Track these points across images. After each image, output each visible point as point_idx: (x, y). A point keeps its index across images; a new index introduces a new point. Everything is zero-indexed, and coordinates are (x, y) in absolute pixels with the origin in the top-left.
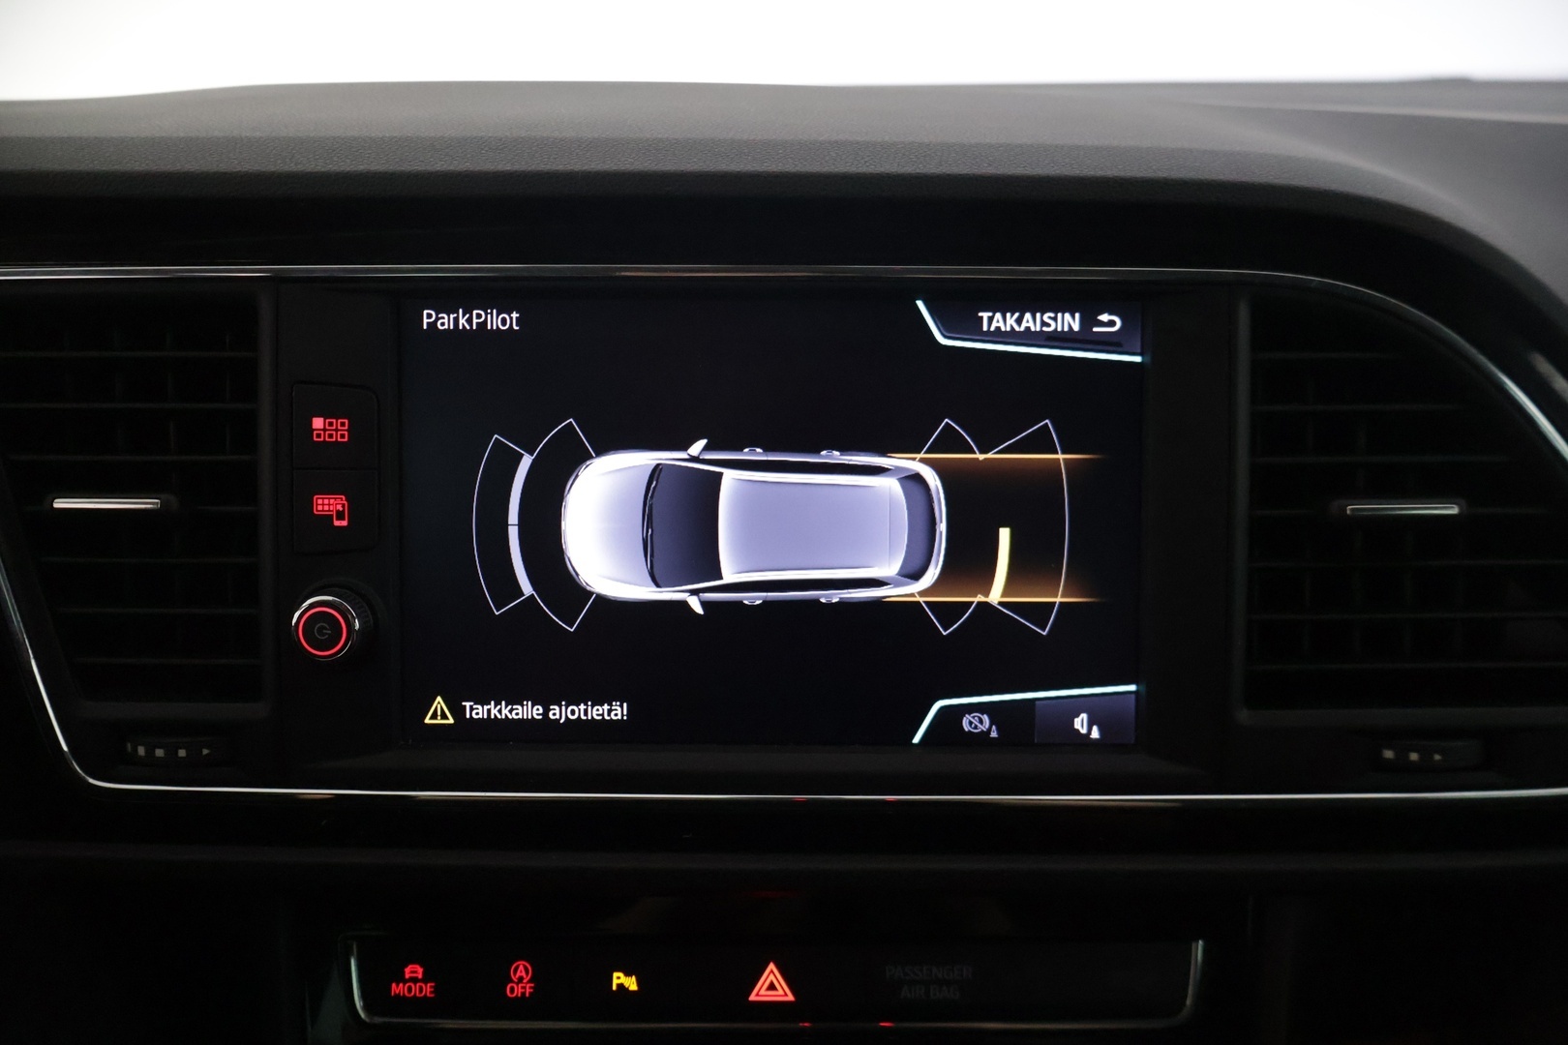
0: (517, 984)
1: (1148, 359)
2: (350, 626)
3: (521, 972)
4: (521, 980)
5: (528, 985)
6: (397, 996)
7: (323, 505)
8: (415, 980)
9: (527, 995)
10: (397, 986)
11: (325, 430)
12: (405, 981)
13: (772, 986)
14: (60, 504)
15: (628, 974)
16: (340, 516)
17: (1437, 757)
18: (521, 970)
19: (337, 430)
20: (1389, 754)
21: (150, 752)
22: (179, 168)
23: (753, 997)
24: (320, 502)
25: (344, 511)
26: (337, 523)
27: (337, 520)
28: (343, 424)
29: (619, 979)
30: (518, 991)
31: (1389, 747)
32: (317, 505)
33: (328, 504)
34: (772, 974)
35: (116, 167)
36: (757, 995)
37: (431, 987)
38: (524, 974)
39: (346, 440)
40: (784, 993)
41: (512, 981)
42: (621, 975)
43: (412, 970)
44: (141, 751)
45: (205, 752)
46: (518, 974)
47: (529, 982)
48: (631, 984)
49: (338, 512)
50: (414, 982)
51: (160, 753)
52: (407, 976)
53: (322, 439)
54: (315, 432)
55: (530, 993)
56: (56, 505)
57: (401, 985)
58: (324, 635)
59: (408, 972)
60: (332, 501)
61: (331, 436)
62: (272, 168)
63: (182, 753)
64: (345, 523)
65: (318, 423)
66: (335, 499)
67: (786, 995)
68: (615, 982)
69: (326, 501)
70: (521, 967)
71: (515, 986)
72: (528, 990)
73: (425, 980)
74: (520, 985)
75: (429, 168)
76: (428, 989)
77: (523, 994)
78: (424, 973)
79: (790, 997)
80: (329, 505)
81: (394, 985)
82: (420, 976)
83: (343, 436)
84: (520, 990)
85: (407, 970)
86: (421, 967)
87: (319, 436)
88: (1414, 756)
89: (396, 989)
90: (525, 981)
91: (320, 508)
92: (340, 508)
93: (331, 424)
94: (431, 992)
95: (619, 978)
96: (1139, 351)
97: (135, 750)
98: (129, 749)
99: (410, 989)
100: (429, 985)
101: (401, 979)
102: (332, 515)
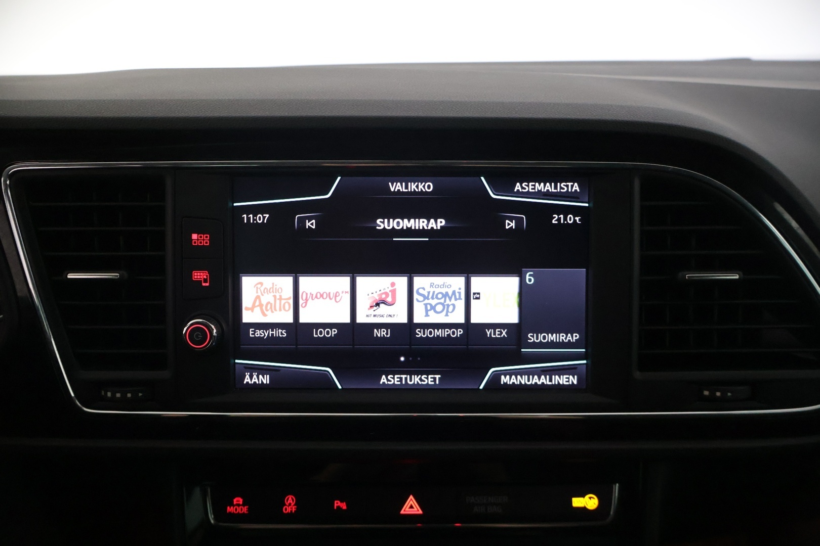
0: (288, 506)
1: (591, 205)
2: (211, 333)
3: (290, 501)
4: (290, 504)
5: (294, 507)
6: (230, 513)
7: (197, 276)
8: (238, 505)
9: (293, 512)
10: (230, 508)
11: (198, 240)
12: (234, 506)
13: (411, 507)
14: (70, 276)
15: (342, 502)
16: (205, 281)
17: (729, 394)
18: (290, 500)
19: (204, 240)
20: (706, 393)
21: (114, 394)
22: (128, 115)
23: (402, 512)
24: (196, 274)
25: (207, 278)
26: (204, 284)
27: (204, 283)
28: (207, 237)
29: (337, 504)
30: (289, 510)
31: (706, 390)
32: (194, 276)
34: (411, 501)
35: (98, 115)
36: (404, 511)
37: (246, 508)
38: (291, 502)
39: (208, 244)
40: (417, 510)
41: (285, 505)
42: (339, 502)
43: (238, 500)
44: (109, 394)
45: (140, 394)
47: (294, 505)
48: (344, 506)
49: (204, 279)
50: (238, 506)
51: (118, 395)
52: (235, 503)
53: (197, 244)
54: (193, 241)
55: (295, 511)
56: (69, 277)
57: (232, 507)
58: (199, 338)
60: (201, 274)
61: (201, 243)
62: (173, 115)
63: (129, 395)
64: (207, 284)
65: (195, 236)
66: (203, 273)
67: (418, 511)
68: (336, 505)
69: (199, 274)
70: (290, 499)
71: (287, 507)
73: (244, 505)
74: (290, 507)
75: (249, 115)
76: (245, 509)
77: (291, 511)
78: (243, 502)
79: (420, 512)
80: (200, 275)
81: (228, 507)
82: (241, 503)
83: (206, 243)
84: (290, 509)
85: (235, 500)
86: (242, 498)
87: (195, 243)
88: (718, 394)
89: (230, 509)
90: (292, 505)
91: (196, 277)
92: (205, 277)
93: (201, 237)
94: (246, 511)
96: (587, 201)
97: (106, 394)
98: (103, 393)
99: (236, 510)
100: (245, 507)
101: (232, 504)
102: (201, 281)
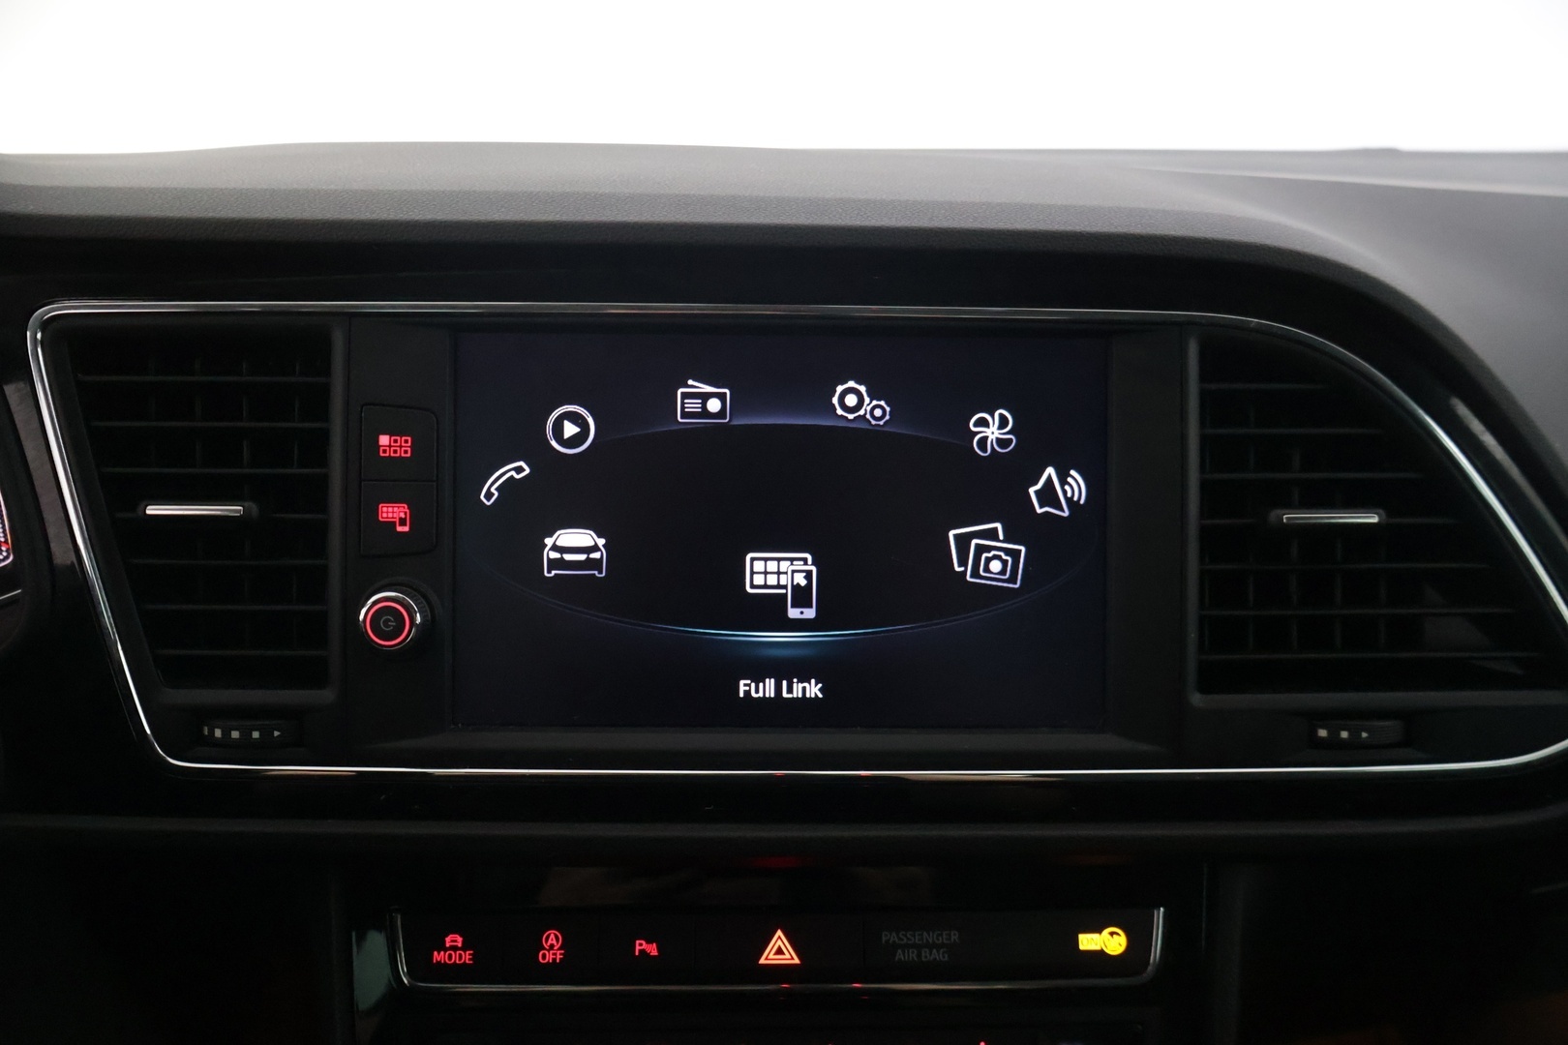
0: (549, 951)
2: (412, 619)
3: (552, 940)
4: (552, 947)
5: (558, 952)
6: (439, 963)
7: (387, 512)
8: (455, 948)
9: (557, 961)
10: (439, 954)
11: (390, 446)
12: (446, 950)
15: (648, 942)
16: (403, 522)
17: (1364, 735)
18: (552, 938)
19: (401, 447)
20: (1323, 733)
21: (226, 733)
24: (385, 509)
25: (406, 518)
26: (399, 529)
27: (400, 525)
28: (406, 442)
30: (549, 957)
31: (1323, 728)
32: (383, 512)
33: (392, 512)
37: (470, 954)
38: (554, 942)
39: (409, 455)
41: (544, 949)
42: (643, 942)
43: (454, 939)
44: (218, 733)
45: (276, 733)
46: (550, 942)
47: (559, 949)
48: (653, 950)
49: (401, 519)
50: (454, 951)
51: (235, 734)
52: (448, 945)
53: (387, 455)
54: (381, 448)
55: (560, 959)
56: (148, 512)
57: (442, 953)
58: (389, 626)
59: (448, 941)
60: (396, 509)
61: (395, 451)
63: (256, 735)
64: (406, 529)
65: (384, 440)
66: (399, 507)
68: (638, 948)
69: (391, 509)
70: (552, 936)
71: (547, 953)
72: (559, 957)
73: (464, 948)
74: (551, 952)
76: (467, 957)
77: (554, 960)
78: (463, 942)
81: (436, 953)
82: (460, 945)
83: (406, 452)
84: (551, 956)
85: (448, 939)
86: (461, 936)
87: (384, 451)
88: (1344, 734)
89: (438, 957)
90: (555, 948)
92: (402, 515)
93: (395, 441)
94: (470, 959)
95: (641, 945)
97: (212, 732)
98: (206, 731)
99: (450, 956)
100: (467, 953)
101: (442, 948)
102: (395, 522)
